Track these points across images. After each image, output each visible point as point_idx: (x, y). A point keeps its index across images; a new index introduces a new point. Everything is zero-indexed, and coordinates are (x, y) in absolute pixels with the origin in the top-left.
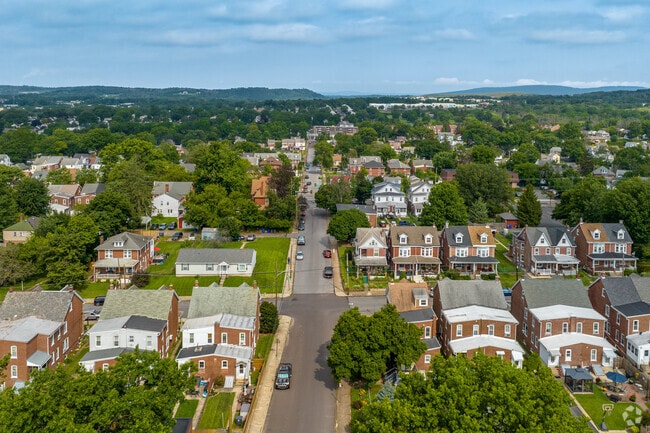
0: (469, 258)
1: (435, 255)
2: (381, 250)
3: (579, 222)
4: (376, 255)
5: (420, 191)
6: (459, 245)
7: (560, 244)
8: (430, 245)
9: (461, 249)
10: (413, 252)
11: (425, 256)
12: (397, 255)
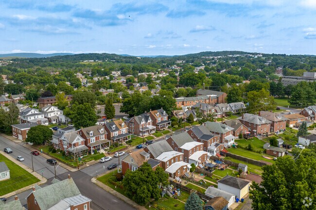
0: (119, 136)
1: (105, 138)
2: (82, 142)
3: (150, 111)
4: (80, 145)
5: (50, 110)
6: (114, 131)
7: (148, 121)
8: (103, 134)
9: (116, 132)
10: (97, 139)
11: (102, 139)
12: (90, 142)
